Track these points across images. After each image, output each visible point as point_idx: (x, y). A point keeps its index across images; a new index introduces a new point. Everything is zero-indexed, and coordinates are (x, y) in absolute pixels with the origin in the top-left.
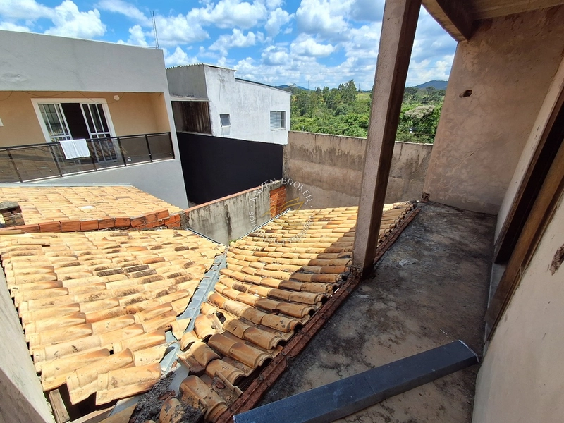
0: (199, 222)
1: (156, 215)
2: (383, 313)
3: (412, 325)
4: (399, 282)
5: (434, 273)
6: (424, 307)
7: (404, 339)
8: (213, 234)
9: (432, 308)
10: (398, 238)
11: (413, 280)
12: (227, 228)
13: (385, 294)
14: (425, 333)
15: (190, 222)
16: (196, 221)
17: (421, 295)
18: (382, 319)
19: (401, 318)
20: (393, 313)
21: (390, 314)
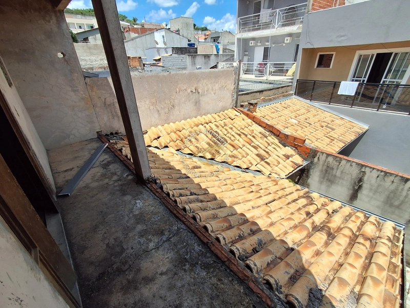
0: (323, 165)
1: (295, 139)
2: (110, 178)
3: (95, 184)
4: (124, 193)
5: (113, 215)
6: (97, 194)
7: (92, 179)
8: (332, 184)
9: (93, 197)
10: (177, 217)
11: (118, 199)
12: (351, 192)
13: (120, 183)
14: (87, 187)
15: (316, 159)
16: (321, 162)
17: (105, 197)
18: (107, 176)
19: (101, 183)
20: (106, 181)
21: (107, 180)
